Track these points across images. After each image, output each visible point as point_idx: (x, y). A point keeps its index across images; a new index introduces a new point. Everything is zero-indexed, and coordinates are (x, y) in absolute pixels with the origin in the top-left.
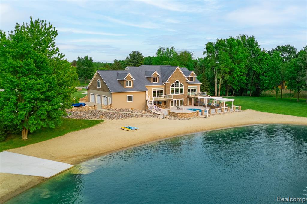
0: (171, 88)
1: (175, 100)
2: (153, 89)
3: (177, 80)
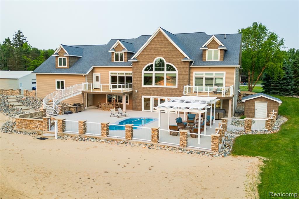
0: (143, 72)
1: (156, 97)
2: (111, 73)
3: (159, 56)
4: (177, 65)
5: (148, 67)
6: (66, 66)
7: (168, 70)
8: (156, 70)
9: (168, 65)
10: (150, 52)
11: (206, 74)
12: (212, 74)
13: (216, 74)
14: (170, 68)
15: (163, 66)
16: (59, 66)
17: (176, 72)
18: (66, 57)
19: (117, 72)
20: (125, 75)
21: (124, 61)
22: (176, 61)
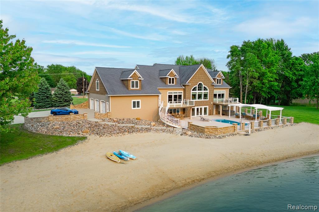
0: (192, 91)
2: (169, 93)
3: (200, 82)
4: (209, 87)
5: (195, 88)
6: (138, 88)
7: (204, 90)
8: (198, 90)
9: (204, 87)
10: (196, 78)
11: (219, 92)
12: (221, 92)
13: (222, 92)
14: (205, 89)
15: (202, 87)
16: (131, 88)
17: (208, 91)
18: (138, 81)
19: (173, 92)
20: (178, 94)
21: (174, 84)
22: (208, 85)
